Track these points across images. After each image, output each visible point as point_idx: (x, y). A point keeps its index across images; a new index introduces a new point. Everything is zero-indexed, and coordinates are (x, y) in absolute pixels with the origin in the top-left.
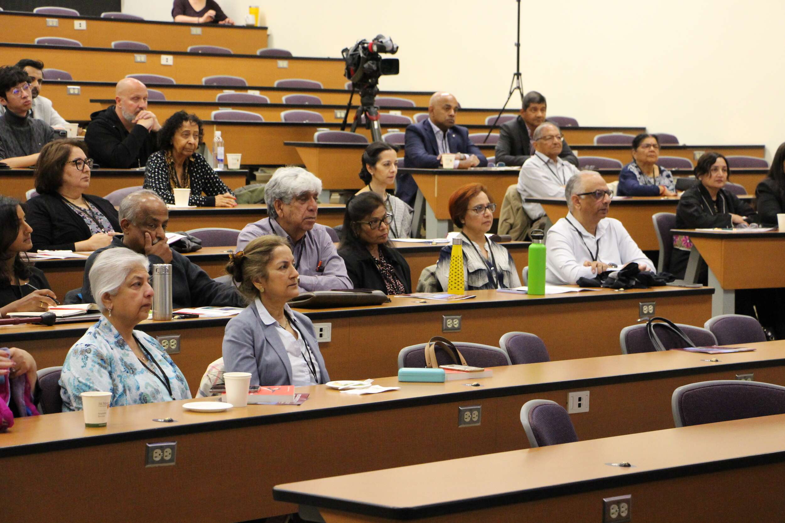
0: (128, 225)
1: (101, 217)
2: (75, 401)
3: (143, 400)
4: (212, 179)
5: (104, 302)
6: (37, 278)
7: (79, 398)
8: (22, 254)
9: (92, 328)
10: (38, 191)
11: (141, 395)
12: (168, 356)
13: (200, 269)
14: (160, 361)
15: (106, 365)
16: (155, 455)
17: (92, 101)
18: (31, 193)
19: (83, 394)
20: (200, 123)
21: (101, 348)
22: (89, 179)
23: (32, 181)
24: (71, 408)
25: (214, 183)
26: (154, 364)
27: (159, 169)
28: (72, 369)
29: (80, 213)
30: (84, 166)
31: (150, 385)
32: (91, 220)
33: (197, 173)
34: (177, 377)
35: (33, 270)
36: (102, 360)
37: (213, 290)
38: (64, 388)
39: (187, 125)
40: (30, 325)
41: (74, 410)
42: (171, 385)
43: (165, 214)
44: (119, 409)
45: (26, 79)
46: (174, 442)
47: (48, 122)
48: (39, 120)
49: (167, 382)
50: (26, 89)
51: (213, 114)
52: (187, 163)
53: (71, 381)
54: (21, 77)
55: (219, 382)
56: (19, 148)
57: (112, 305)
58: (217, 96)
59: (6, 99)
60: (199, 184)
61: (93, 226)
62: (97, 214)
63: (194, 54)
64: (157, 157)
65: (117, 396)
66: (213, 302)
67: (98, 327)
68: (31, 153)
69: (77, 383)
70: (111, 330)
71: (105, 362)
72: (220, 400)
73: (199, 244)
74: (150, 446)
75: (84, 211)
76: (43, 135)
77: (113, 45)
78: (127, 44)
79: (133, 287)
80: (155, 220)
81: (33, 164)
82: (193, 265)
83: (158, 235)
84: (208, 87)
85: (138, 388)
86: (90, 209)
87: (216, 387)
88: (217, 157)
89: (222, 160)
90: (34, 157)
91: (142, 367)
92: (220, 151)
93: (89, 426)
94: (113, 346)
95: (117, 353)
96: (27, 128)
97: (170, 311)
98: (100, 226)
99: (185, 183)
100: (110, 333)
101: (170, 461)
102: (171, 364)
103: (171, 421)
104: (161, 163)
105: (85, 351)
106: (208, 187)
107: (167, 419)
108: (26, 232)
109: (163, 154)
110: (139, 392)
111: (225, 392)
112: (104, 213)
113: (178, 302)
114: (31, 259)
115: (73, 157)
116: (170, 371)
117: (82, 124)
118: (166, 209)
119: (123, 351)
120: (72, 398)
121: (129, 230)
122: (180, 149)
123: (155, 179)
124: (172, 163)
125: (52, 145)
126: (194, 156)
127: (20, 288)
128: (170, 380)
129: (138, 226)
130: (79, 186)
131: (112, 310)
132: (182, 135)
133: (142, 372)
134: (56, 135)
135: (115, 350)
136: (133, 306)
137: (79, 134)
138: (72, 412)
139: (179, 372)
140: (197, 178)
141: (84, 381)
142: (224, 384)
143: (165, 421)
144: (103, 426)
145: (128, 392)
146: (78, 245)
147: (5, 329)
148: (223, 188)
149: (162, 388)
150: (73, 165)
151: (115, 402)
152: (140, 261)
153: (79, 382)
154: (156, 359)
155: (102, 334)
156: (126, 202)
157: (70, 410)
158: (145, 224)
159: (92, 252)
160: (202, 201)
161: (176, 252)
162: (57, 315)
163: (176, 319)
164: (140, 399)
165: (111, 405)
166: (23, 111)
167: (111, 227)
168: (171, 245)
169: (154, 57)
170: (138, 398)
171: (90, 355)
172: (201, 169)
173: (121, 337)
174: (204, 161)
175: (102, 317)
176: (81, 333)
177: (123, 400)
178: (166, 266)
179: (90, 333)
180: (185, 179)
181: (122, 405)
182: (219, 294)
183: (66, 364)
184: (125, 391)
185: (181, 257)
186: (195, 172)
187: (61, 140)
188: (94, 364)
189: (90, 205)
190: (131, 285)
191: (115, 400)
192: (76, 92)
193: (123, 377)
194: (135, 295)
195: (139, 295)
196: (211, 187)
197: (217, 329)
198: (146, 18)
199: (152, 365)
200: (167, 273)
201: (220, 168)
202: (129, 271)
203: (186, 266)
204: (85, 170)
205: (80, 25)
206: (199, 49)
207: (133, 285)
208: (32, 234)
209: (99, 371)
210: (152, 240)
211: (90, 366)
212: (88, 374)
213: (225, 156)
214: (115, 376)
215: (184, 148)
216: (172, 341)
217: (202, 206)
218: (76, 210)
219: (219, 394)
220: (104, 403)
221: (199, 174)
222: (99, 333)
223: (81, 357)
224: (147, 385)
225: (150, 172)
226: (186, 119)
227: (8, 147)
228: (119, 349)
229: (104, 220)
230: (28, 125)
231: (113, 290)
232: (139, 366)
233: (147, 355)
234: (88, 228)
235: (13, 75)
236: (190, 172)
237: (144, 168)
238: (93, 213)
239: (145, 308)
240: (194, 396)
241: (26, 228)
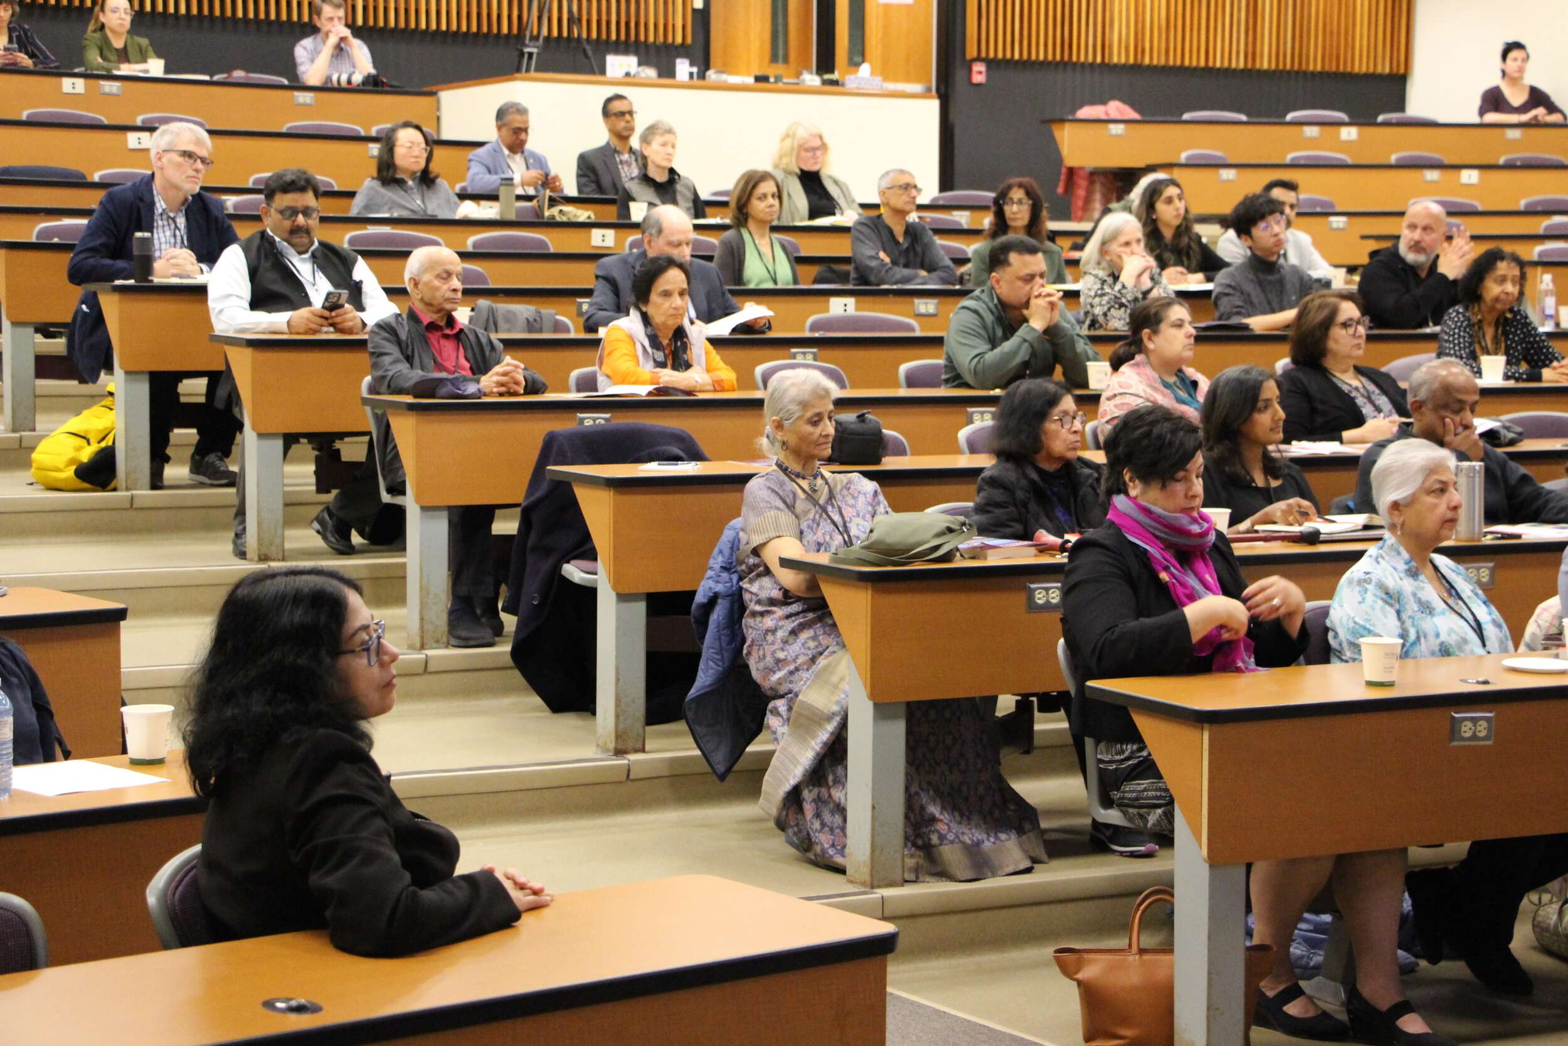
0: (1420, 407)
1: (1378, 397)
2: (1349, 649)
3: (1445, 651)
4: (1538, 342)
5: (1391, 514)
6: (1293, 477)
7: (1356, 647)
8: (1271, 448)
9: (1372, 549)
10: (1295, 361)
11: (1442, 644)
12: (1480, 592)
13: (1523, 470)
14: (1469, 597)
15: (1393, 602)
16: (1463, 729)
17: (1364, 237)
18: (1283, 364)
19: (1361, 640)
20: (1522, 264)
21: (1386, 577)
22: (1363, 345)
23: (1286, 348)
24: (1344, 658)
25: (1541, 349)
26: (1460, 603)
27: (1460, 330)
28: (1345, 605)
29: (1350, 392)
30: (1356, 328)
31: (1455, 632)
32: (1366, 401)
33: (1515, 334)
34: (1494, 622)
35: (1289, 467)
36: (1387, 593)
37: (1540, 502)
38: (1333, 630)
39: (1502, 267)
40: (1286, 543)
41: (1347, 661)
42: (1485, 633)
43: (1474, 392)
44: (1409, 662)
45: (1275, 207)
46: (1491, 712)
47: (1305, 267)
48: (1293, 267)
49: (1478, 629)
50: (1278, 222)
51: (1536, 251)
52: (1502, 321)
53: (1344, 621)
54: (1271, 206)
55: (1554, 631)
56: (1265, 303)
57: (1402, 519)
58: (1543, 224)
59: (1251, 238)
60: (1518, 350)
61: (1367, 409)
62: (1373, 392)
63: (1510, 166)
64: (1458, 313)
65: (1408, 644)
66: (1542, 516)
67: (1381, 548)
68: (1282, 309)
69: (1351, 625)
70: (1399, 553)
71: (1391, 597)
72: (1557, 656)
73: (1520, 434)
74: (1456, 715)
75: (1357, 389)
76: (1298, 285)
77: (1393, 159)
78: (1415, 158)
79: (1433, 494)
80: (1460, 401)
81: (1287, 323)
82: (1513, 464)
83: (1464, 422)
84: (1529, 212)
85: (1438, 635)
86: (1364, 387)
87: (1549, 638)
88: (1543, 312)
89: (1551, 317)
90: (1290, 314)
91: (1444, 606)
92: (1550, 303)
93: (1370, 684)
94: (1402, 575)
95: (1407, 585)
96: (1277, 276)
97: (1480, 528)
98: (1378, 410)
99: (1496, 349)
100: (1398, 558)
101: (1484, 739)
102: (1484, 603)
103: (1486, 682)
104: (1462, 322)
105: (1363, 582)
106: (1531, 355)
107: (1481, 679)
108: (1276, 418)
109: (1466, 308)
110: (1438, 641)
111: (1564, 646)
112: (1384, 392)
113: (1492, 517)
114: (1284, 454)
115: (1342, 317)
116: (1485, 614)
117: (1351, 270)
118: (1476, 385)
119: (1416, 584)
120: (1345, 645)
121: (1422, 414)
122: (1491, 300)
123: (1454, 344)
124: (1480, 321)
125: (1312, 300)
126: (1511, 310)
127: (1272, 491)
128: (1484, 626)
129: (1436, 409)
130: (1349, 357)
131: (1403, 525)
132: (1495, 281)
133: (1443, 613)
134: (1316, 285)
135: (1405, 580)
136: (1431, 522)
137: (1347, 282)
138: (1343, 664)
139: (1496, 614)
140: (1515, 341)
141: (1362, 622)
142: (1561, 633)
143: (1478, 682)
144: (1391, 685)
145: (1422, 640)
146: (1346, 434)
147: (1252, 548)
148: (1553, 355)
149: (1473, 637)
150: (1341, 328)
151: (1405, 653)
152: (1443, 459)
153: (1355, 622)
154: (1463, 596)
155: (1387, 558)
156: (1419, 375)
157: (1342, 660)
158: (1446, 406)
159: (1368, 445)
160: (1522, 374)
161: (1489, 447)
162: (1322, 531)
163: (1488, 540)
164: (1440, 650)
165: (1401, 657)
166: (1273, 254)
167: (1394, 411)
168: (1482, 435)
169: (1450, 174)
170: (1437, 649)
171: (1370, 587)
172: (1522, 329)
173: (1413, 564)
174: (1526, 317)
175: (1386, 534)
176: (1358, 556)
177: (1416, 651)
178: (1474, 466)
179: (1371, 556)
180: (1497, 344)
181: (1415, 657)
182: (1551, 505)
183: (1336, 598)
184: (1418, 638)
185: (1495, 453)
186: (1512, 333)
187: (1325, 292)
188: (1375, 599)
189: (1364, 380)
190: (1430, 492)
191: (1405, 649)
192: (1341, 225)
193: (1416, 618)
194: (1436, 506)
195: (1442, 506)
196: (1536, 353)
197: (1550, 556)
198: (1442, 119)
199: (1457, 604)
200: (1477, 475)
201: (1547, 328)
202: (1428, 472)
203: (1503, 466)
204: (1357, 334)
205: (1349, 133)
206: (1515, 160)
207: (1433, 492)
208: (1285, 421)
209: (1382, 609)
210: (1455, 429)
211: (1371, 603)
212: (1367, 613)
213: (1557, 311)
214: (1404, 616)
215: (1497, 299)
216: (1484, 571)
217: (1524, 380)
218: (1345, 388)
219: (1554, 648)
220: (1393, 654)
221: (1518, 335)
222: (1383, 558)
223: (1357, 589)
224: (1451, 631)
225: (1446, 333)
226: (1502, 258)
227: (1251, 303)
228: (1411, 580)
229: (1383, 401)
230: (1279, 272)
231: (1405, 498)
232: (1439, 605)
233: (1451, 588)
234: (1361, 412)
235: (1261, 205)
236: (1505, 334)
237: (1438, 329)
238: (1368, 391)
239: (1448, 524)
240: (1516, 647)
241: (1275, 413)
